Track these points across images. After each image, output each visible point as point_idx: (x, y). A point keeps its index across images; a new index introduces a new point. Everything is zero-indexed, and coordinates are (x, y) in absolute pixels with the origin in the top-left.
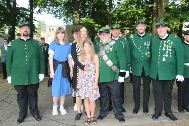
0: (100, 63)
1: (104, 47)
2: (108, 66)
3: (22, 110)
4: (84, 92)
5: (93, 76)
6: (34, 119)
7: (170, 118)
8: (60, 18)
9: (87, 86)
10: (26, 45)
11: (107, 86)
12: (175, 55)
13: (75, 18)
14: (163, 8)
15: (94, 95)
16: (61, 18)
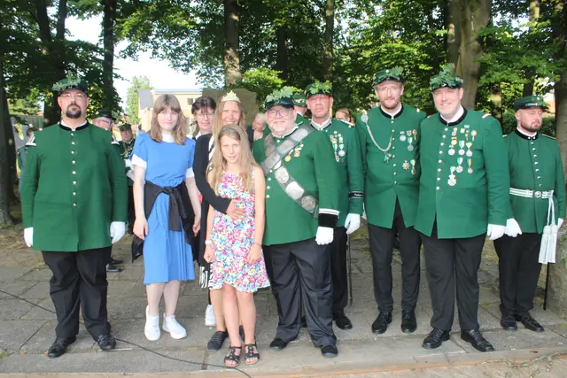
0: (267, 192)
1: (277, 145)
2: (291, 199)
3: (63, 320)
4: (221, 269)
5: (247, 226)
6: (96, 346)
7: (475, 345)
8: (187, 70)
9: (229, 252)
10: (73, 143)
11: (292, 254)
12: (484, 167)
13: (229, 70)
14: (473, 38)
15: (249, 279)
16: (190, 69)
